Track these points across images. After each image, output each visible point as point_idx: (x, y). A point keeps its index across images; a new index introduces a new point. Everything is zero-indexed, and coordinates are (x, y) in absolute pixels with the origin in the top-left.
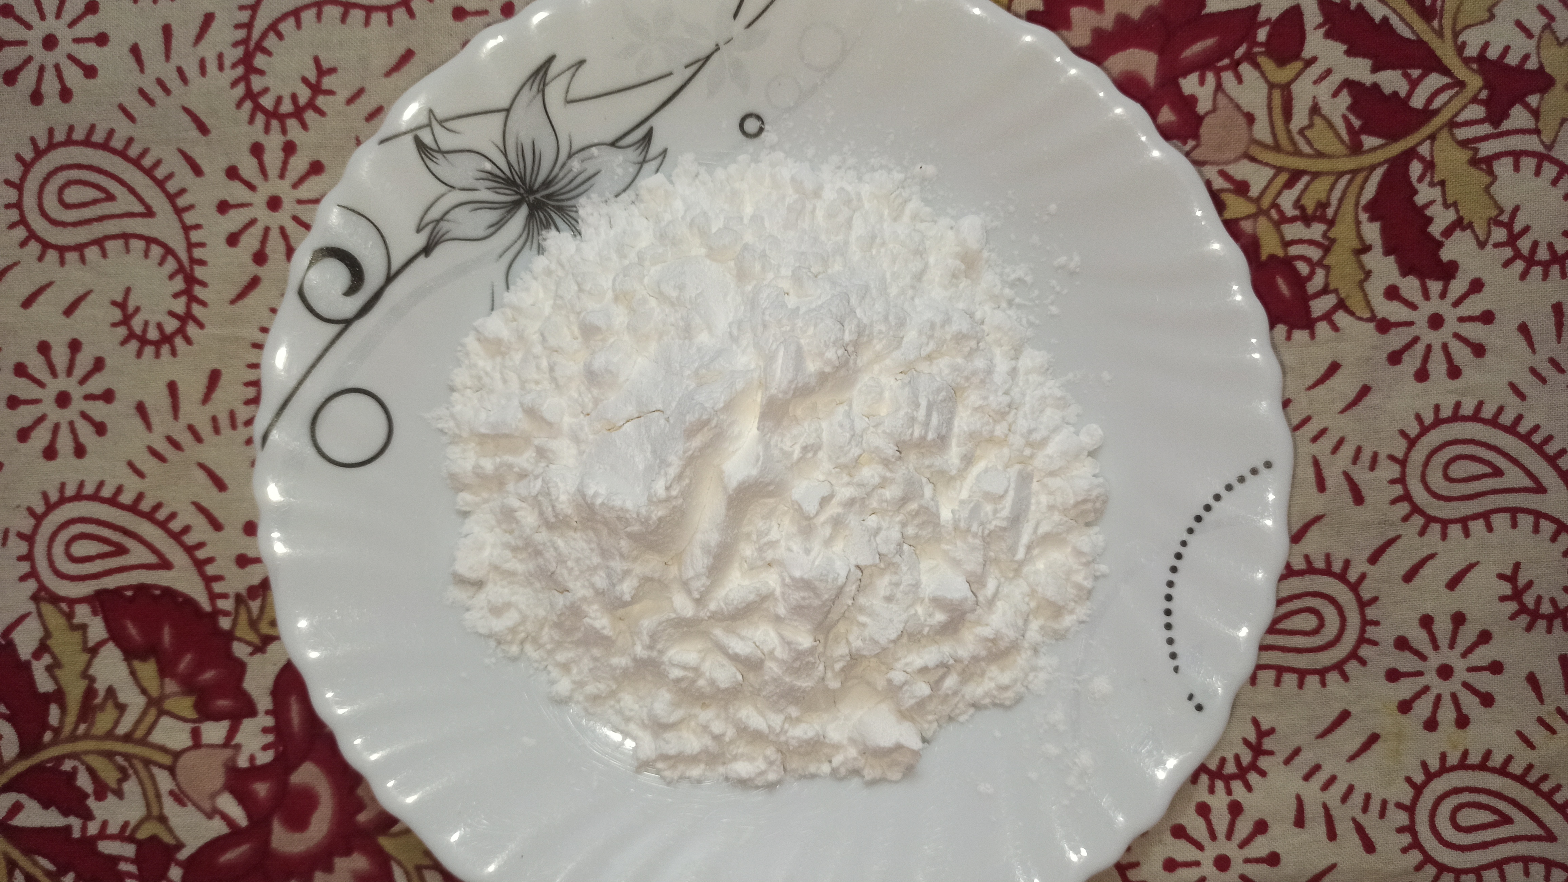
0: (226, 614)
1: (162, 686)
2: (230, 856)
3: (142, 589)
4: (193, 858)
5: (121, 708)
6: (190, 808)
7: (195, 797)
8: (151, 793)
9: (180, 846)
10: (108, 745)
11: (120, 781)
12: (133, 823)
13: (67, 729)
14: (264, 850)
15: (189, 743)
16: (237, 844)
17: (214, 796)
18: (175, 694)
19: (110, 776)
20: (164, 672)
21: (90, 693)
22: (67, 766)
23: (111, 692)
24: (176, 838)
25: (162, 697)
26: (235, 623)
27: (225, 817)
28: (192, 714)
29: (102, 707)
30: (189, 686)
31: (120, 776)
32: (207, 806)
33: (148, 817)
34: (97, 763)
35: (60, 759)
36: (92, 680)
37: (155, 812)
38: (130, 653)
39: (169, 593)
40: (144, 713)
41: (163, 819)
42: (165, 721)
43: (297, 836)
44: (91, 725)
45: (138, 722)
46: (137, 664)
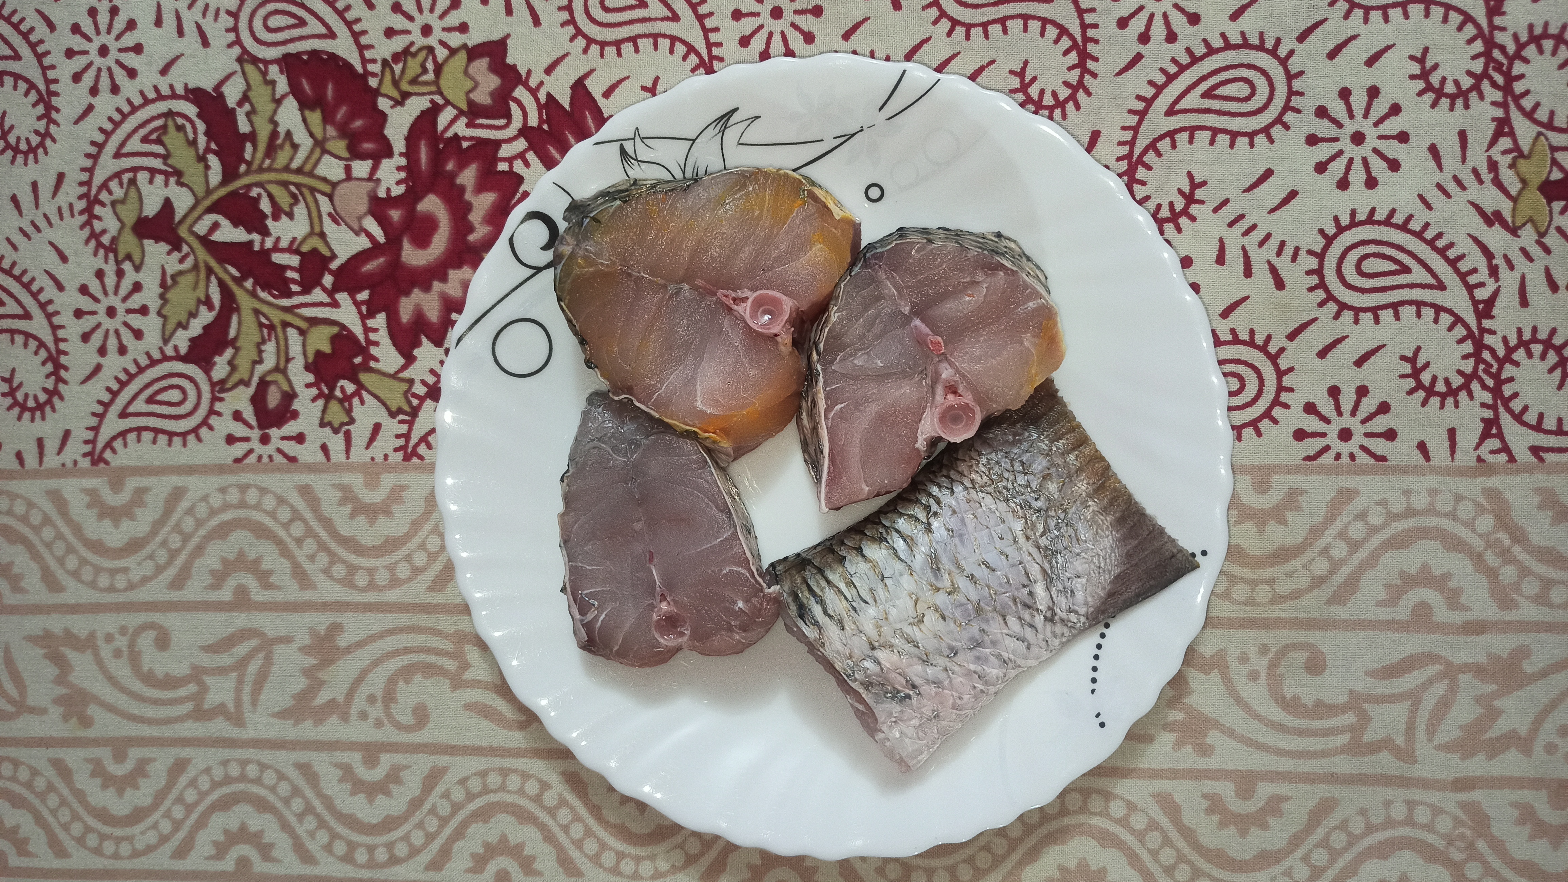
0: (374, 75)
1: (325, 129)
2: (370, 266)
3: (314, 54)
4: (342, 267)
5: (295, 147)
6: (344, 226)
7: (347, 220)
8: (315, 214)
9: (334, 256)
10: (285, 177)
11: (292, 206)
12: (300, 238)
13: (257, 162)
14: (396, 263)
15: (343, 176)
16: (376, 257)
17: (360, 218)
18: (333, 138)
19: (284, 200)
20: (327, 119)
21: (274, 135)
22: (254, 192)
23: (289, 134)
24: (331, 250)
25: (325, 139)
26: (381, 82)
27: (369, 235)
28: (346, 155)
29: (281, 147)
30: (344, 132)
31: (292, 201)
32: (356, 227)
33: (312, 233)
34: (275, 190)
35: (249, 187)
36: (276, 124)
37: (317, 229)
38: (304, 104)
39: (333, 57)
40: (312, 152)
41: (322, 235)
42: (327, 158)
43: (421, 252)
44: (273, 160)
45: (308, 158)
46: (307, 113)
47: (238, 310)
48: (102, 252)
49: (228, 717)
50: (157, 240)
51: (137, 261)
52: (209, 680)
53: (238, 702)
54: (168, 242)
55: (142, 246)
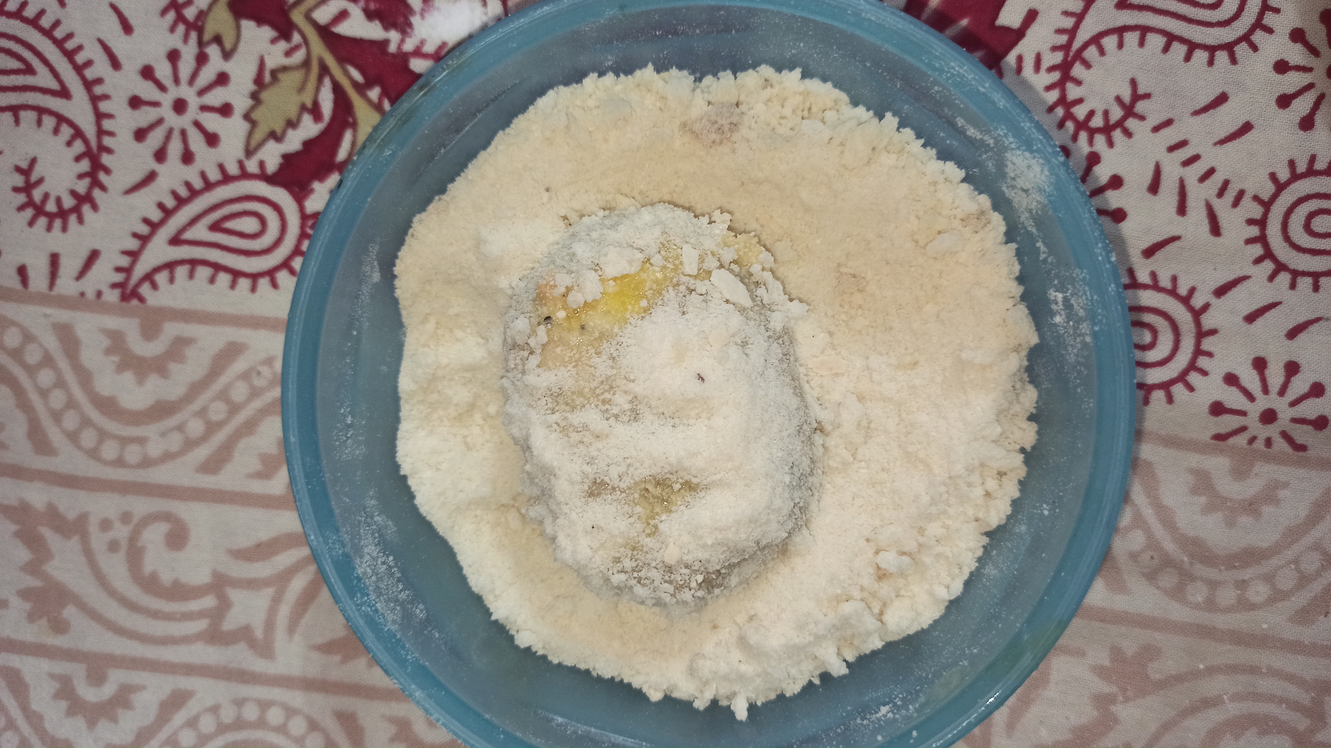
47: (354, 125)
48: (181, 28)
49: (252, 643)
50: (260, 21)
51: (228, 45)
52: (234, 595)
53: (270, 625)
54: (274, 26)
55: (238, 28)
